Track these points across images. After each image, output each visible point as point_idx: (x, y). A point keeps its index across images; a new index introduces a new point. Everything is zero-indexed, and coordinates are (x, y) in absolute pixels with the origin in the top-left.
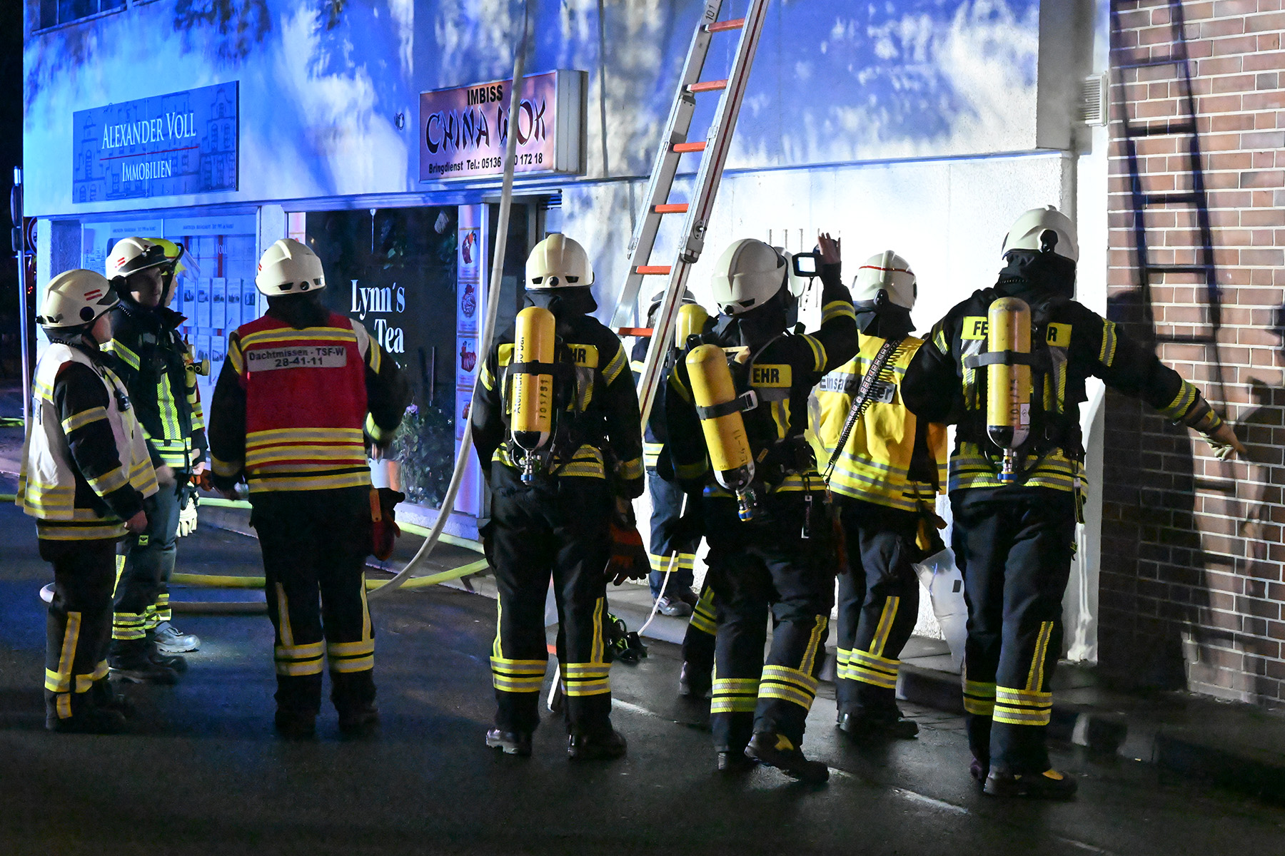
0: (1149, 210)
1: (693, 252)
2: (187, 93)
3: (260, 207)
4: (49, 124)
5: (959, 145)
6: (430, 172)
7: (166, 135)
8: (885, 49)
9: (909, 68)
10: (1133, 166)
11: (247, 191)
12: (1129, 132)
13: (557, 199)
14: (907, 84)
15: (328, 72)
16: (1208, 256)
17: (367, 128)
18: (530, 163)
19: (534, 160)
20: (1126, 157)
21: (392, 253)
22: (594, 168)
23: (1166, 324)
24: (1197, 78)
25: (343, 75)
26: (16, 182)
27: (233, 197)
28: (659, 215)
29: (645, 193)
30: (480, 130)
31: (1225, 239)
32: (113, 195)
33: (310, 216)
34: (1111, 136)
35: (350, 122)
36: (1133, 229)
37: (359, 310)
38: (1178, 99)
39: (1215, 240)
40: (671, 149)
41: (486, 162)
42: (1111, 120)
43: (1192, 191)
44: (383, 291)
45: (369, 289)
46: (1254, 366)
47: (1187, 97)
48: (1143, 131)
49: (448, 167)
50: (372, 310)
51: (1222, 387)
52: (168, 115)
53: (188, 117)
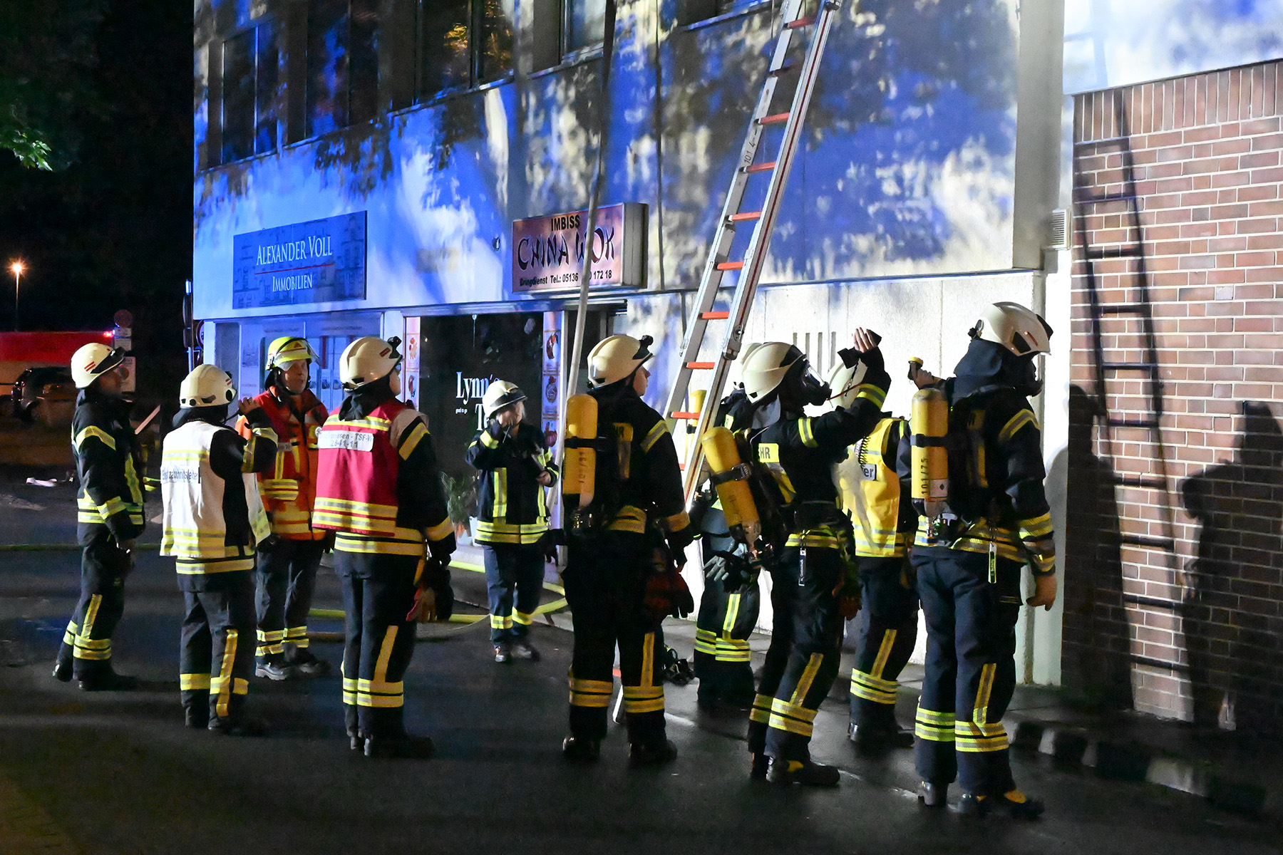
0: (1104, 319)
1: (733, 351)
2: (325, 220)
3: (384, 313)
4: (215, 244)
5: (950, 265)
6: (521, 285)
7: (308, 254)
8: (890, 188)
9: (909, 203)
10: (1091, 283)
11: (373, 299)
12: (1087, 254)
13: (623, 307)
14: (908, 217)
15: (438, 204)
16: (1152, 357)
17: (470, 250)
18: (601, 278)
19: (604, 276)
20: (1086, 276)
21: (489, 350)
22: (653, 282)
23: (1118, 411)
24: (1144, 211)
25: (451, 206)
26: (187, 291)
27: (362, 304)
28: (705, 321)
29: (695, 303)
30: (561, 251)
31: (1166, 342)
32: (265, 303)
33: (424, 320)
34: (1074, 259)
35: (456, 245)
36: (1091, 333)
37: (463, 397)
38: (1128, 228)
39: (1157, 343)
40: (715, 267)
41: (566, 277)
42: (1074, 245)
43: (1139, 304)
44: (482, 381)
45: (471, 379)
46: (1189, 446)
47: (1135, 227)
48: (1099, 255)
49: (535, 281)
50: (473, 396)
51: (1163, 462)
52: (310, 238)
53: (326, 240)
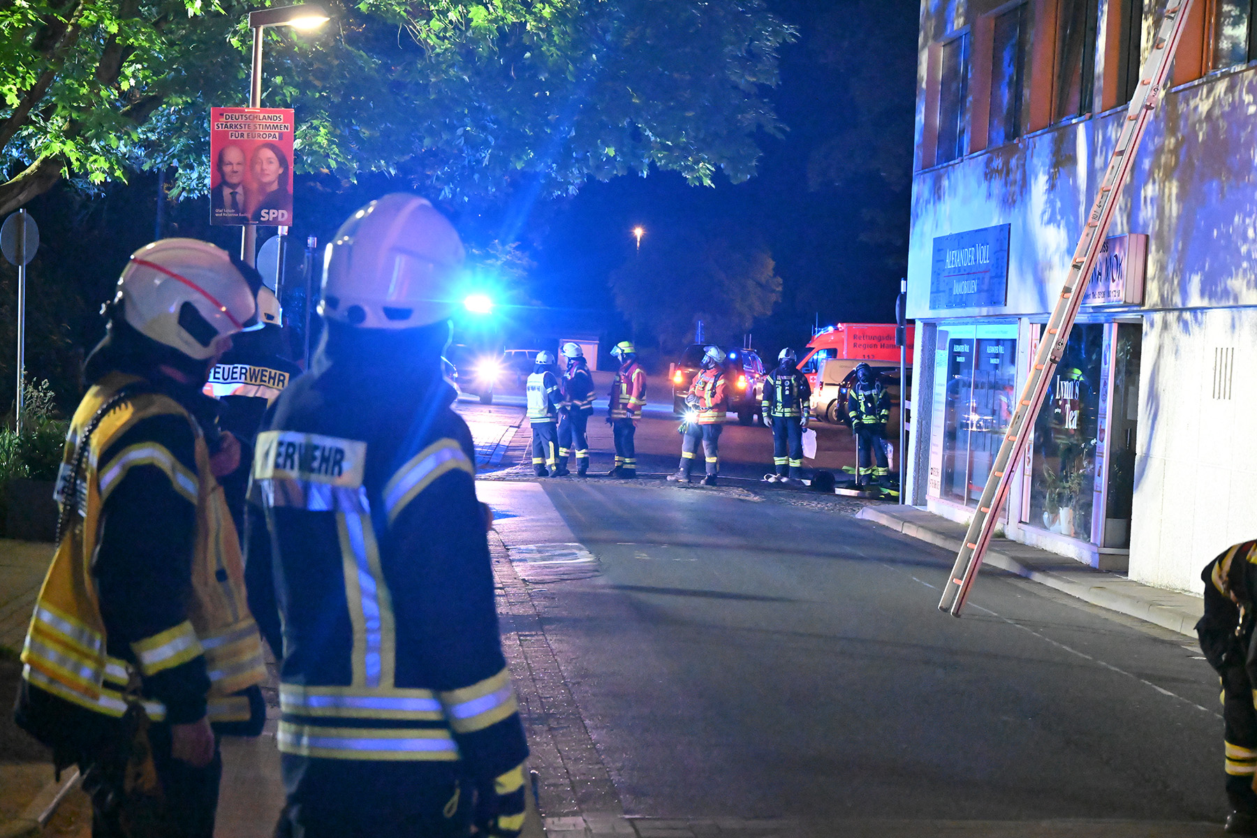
2: (985, 229)
3: (1020, 319)
4: (922, 246)
7: (975, 261)
15: (1050, 221)
18: (1115, 296)
19: (1117, 294)
25: (1055, 225)
26: (902, 290)
27: (1005, 310)
30: (1098, 272)
32: (949, 306)
33: (1042, 327)
35: (1056, 260)
41: (1099, 294)
49: (1086, 297)
52: (977, 245)
53: (987, 248)
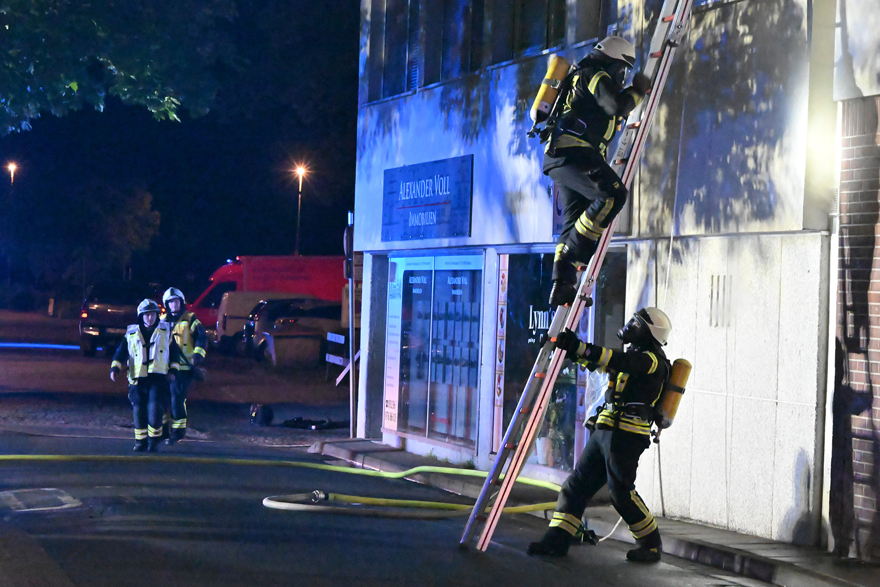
2: (445, 161)
3: (485, 250)
4: (369, 178)
7: (434, 192)
8: (751, 164)
11: (475, 239)
15: (519, 152)
17: (536, 195)
22: (635, 231)
25: (525, 155)
26: (349, 223)
27: (469, 241)
32: (404, 238)
33: (511, 257)
34: (840, 224)
37: (533, 328)
42: (840, 213)
44: (545, 313)
45: (538, 312)
50: (539, 328)
52: (435, 176)
53: (446, 179)
